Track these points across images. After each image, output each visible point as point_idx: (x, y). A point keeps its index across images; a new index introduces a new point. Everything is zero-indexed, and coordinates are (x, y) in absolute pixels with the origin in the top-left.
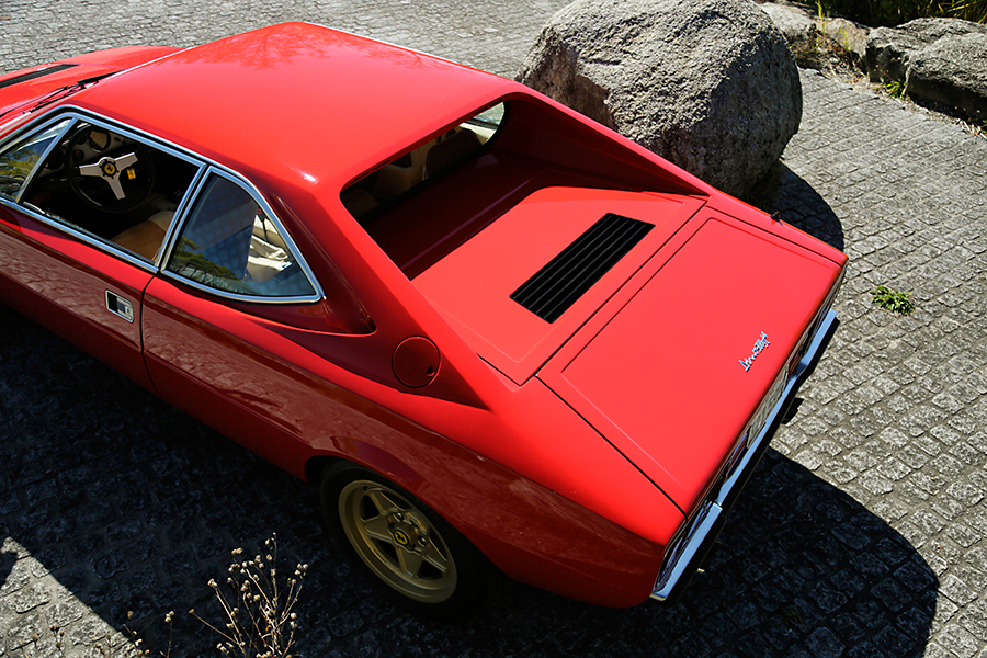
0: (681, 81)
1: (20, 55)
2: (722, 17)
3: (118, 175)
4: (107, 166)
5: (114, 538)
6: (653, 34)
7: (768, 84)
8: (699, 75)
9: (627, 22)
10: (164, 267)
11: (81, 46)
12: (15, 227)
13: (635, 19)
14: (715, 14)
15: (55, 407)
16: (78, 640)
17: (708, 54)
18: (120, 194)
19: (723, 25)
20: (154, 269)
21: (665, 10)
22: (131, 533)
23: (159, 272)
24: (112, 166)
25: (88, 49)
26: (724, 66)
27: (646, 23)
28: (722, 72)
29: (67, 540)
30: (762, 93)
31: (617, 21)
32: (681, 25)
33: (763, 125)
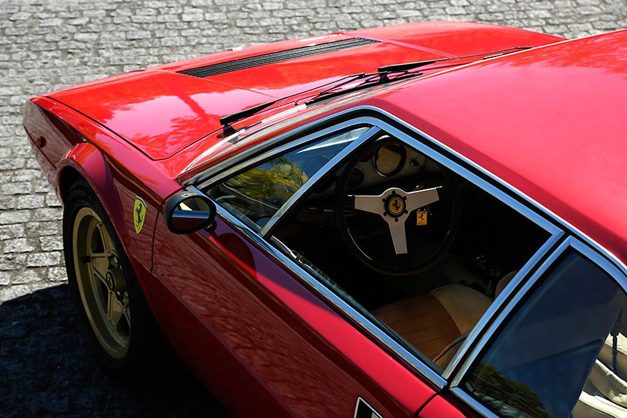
1: (292, 13)
3: (405, 217)
4: (393, 202)
10: (456, 382)
11: (376, 9)
12: (250, 270)
18: (400, 245)
20: (440, 383)
23: (447, 388)
24: (400, 202)
25: (387, 14)
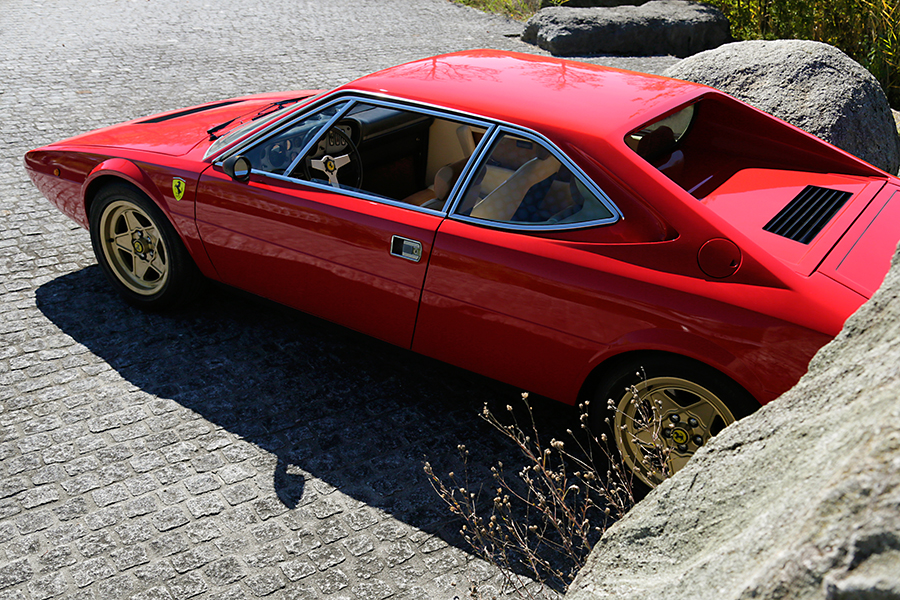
0: (801, 118)
2: (829, 67)
3: (336, 172)
4: (328, 163)
5: (380, 468)
6: (768, 81)
7: (877, 124)
8: (818, 113)
9: (742, 72)
10: (452, 211)
13: (749, 69)
14: (823, 65)
15: (281, 375)
16: (383, 537)
17: (823, 96)
19: (832, 73)
21: (777, 62)
22: (395, 465)
23: (447, 216)
24: (332, 164)
26: (840, 106)
27: (760, 72)
28: (838, 111)
29: (338, 468)
30: (873, 131)
31: (733, 71)
32: (793, 74)
33: (876, 159)
